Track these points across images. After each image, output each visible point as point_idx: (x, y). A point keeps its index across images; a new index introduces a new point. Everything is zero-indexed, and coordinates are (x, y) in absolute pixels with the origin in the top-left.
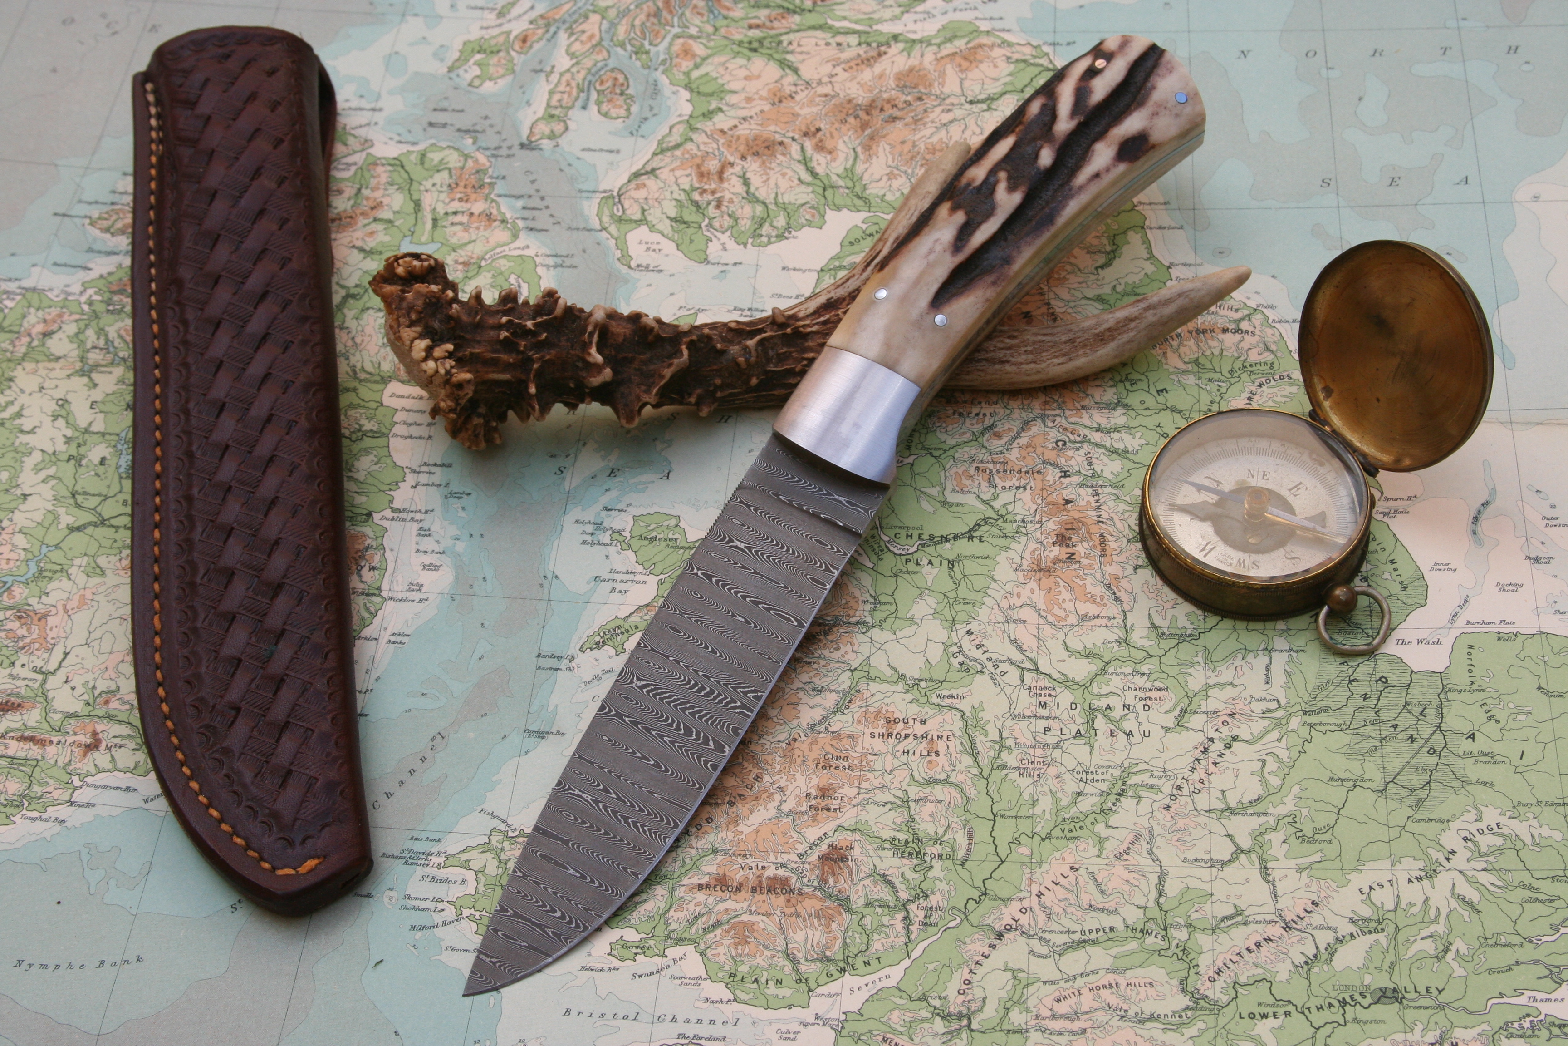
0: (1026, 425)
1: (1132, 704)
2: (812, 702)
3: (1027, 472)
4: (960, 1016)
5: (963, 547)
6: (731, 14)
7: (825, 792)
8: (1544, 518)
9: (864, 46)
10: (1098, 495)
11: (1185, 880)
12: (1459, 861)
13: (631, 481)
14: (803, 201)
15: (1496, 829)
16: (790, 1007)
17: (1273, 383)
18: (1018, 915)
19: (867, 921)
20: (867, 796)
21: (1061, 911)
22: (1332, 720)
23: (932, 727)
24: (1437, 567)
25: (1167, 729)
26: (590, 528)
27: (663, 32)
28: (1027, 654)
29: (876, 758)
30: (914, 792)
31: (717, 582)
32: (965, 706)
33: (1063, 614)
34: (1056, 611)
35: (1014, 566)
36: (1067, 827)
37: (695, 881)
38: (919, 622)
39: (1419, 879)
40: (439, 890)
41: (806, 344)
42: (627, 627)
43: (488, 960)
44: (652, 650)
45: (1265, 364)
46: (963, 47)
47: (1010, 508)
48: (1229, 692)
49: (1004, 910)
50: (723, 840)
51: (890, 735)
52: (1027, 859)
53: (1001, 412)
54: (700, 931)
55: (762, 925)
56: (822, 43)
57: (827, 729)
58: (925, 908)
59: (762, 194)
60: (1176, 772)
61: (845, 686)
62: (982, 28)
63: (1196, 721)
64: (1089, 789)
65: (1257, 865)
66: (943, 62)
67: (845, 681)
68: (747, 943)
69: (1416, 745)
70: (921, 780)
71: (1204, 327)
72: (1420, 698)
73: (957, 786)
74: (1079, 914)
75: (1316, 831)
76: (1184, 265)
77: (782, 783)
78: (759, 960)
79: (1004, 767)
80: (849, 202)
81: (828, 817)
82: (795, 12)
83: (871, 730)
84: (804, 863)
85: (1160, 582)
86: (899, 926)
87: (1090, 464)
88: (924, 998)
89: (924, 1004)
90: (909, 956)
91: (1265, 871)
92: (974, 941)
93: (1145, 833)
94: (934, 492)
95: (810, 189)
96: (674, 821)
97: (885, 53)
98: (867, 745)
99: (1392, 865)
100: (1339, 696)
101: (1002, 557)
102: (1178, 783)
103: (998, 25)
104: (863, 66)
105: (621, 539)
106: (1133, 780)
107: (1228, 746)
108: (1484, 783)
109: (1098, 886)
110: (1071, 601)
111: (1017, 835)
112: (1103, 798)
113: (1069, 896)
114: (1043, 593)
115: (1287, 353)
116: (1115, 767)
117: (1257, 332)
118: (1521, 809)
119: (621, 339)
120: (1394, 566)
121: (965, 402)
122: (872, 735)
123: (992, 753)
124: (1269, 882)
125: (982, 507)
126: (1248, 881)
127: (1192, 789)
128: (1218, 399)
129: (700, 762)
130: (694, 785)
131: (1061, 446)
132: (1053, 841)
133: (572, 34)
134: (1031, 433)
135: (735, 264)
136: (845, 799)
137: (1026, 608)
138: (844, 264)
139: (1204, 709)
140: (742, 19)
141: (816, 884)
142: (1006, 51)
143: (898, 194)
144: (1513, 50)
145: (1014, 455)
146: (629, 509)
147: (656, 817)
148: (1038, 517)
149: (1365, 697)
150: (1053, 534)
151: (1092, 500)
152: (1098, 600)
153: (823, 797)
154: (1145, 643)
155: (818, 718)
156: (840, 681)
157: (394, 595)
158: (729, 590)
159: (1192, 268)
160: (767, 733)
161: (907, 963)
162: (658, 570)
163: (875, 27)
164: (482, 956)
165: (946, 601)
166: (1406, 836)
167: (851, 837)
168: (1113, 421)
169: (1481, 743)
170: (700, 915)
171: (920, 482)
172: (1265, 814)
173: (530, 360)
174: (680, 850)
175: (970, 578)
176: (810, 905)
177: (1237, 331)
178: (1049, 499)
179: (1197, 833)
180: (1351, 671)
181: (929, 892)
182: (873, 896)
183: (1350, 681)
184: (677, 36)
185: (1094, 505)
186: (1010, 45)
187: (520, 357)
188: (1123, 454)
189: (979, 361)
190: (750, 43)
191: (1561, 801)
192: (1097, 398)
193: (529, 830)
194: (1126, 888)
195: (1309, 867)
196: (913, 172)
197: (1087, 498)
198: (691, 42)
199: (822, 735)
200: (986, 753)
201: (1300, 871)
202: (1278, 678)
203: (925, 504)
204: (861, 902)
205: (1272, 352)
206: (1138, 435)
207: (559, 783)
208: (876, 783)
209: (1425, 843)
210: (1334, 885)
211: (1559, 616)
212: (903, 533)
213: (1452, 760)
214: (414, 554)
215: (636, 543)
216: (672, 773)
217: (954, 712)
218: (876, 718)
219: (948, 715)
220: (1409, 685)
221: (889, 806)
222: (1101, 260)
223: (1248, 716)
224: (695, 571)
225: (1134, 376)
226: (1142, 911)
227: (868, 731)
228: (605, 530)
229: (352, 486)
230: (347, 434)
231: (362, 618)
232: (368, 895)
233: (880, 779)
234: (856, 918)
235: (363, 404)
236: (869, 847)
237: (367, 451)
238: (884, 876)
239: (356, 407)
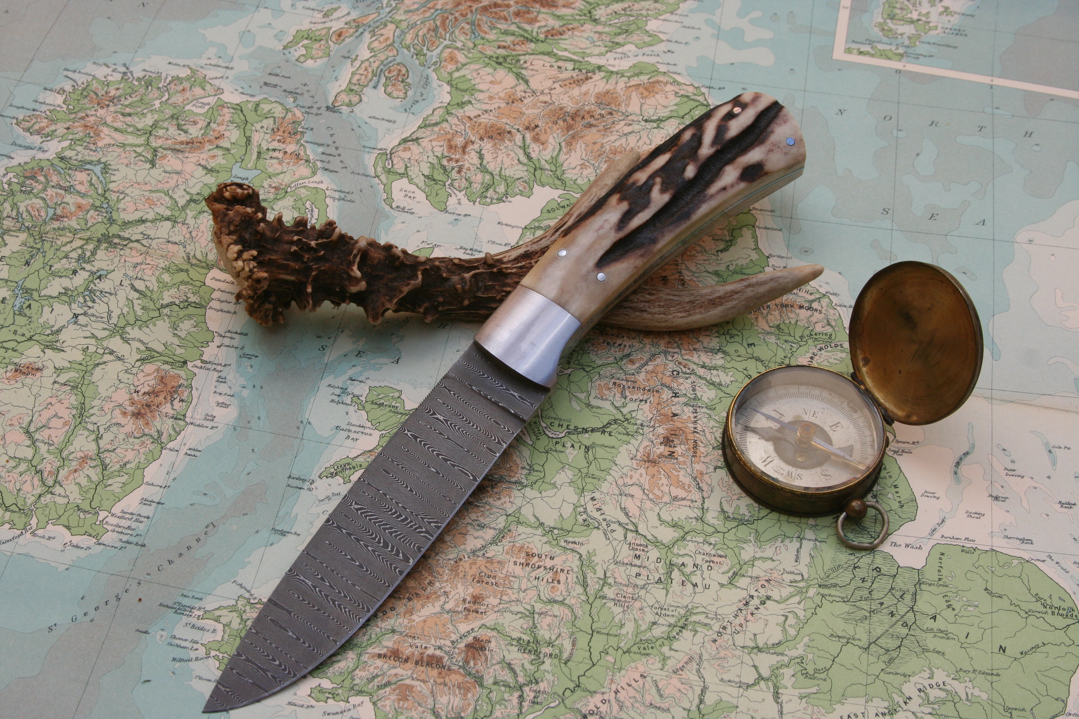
0: (653, 356)
1: (700, 564)
2: (476, 534)
3: (649, 390)
5: (597, 438)
6: (487, 36)
7: (476, 599)
8: (1006, 469)
9: (577, 71)
10: (696, 412)
11: (719, 694)
12: (913, 705)
13: (371, 362)
14: (519, 177)
15: (942, 686)
17: (829, 349)
18: (600, 704)
19: (493, 695)
20: (506, 606)
21: (630, 705)
22: (838, 594)
23: (558, 562)
24: (926, 494)
25: (722, 585)
26: (338, 391)
27: (438, 43)
28: (631, 519)
29: (515, 579)
30: (538, 607)
31: (421, 442)
32: (583, 550)
33: (660, 494)
34: (656, 491)
35: (631, 456)
36: (642, 646)
37: (377, 651)
38: (559, 487)
39: (883, 714)
41: (506, 281)
42: (354, 464)
43: (223, 689)
44: (369, 484)
45: (826, 334)
46: (646, 81)
47: (634, 414)
48: (769, 564)
49: (590, 699)
50: (400, 624)
51: (527, 565)
52: (611, 665)
53: (637, 345)
54: (375, 687)
55: (419, 688)
56: (548, 65)
57: (484, 554)
58: (535, 691)
59: (491, 167)
60: (724, 616)
61: (501, 526)
62: (661, 70)
63: (743, 582)
64: (661, 621)
65: (772, 690)
66: (630, 90)
67: (501, 522)
68: (407, 700)
69: (894, 619)
70: (545, 599)
71: (787, 303)
72: (902, 586)
73: (569, 607)
74: (642, 709)
75: (816, 671)
76: (779, 257)
77: (448, 589)
78: (414, 713)
79: (604, 597)
80: (551, 181)
81: (476, 618)
82: (532, 41)
83: (515, 559)
84: (454, 648)
85: (731, 480)
86: (515, 701)
87: (694, 390)
91: (776, 695)
93: (697, 657)
94: (582, 396)
95: (525, 168)
96: (368, 608)
97: (591, 78)
98: (510, 570)
99: (867, 702)
100: (845, 577)
101: (623, 449)
102: (725, 624)
103: (672, 69)
104: (574, 85)
105: (359, 402)
106: (694, 618)
107: (763, 603)
108: (938, 652)
109: (658, 690)
110: (667, 485)
111: (606, 647)
112: (671, 628)
113: (637, 695)
114: (648, 478)
115: (842, 329)
116: (682, 608)
117: (823, 311)
118: (962, 674)
119: (376, 262)
120: (897, 490)
121: (613, 335)
122: (515, 563)
123: (597, 587)
124: (778, 703)
125: (614, 411)
126: (763, 700)
127: (733, 630)
128: (789, 355)
129: (391, 567)
130: (385, 583)
131: (675, 374)
132: (632, 654)
133: (374, 35)
134: (656, 363)
135: (466, 215)
136: (490, 606)
137: (635, 487)
138: (542, 225)
139: (749, 574)
140: (494, 41)
141: (461, 664)
142: (676, 88)
143: (586, 180)
144: (1028, 134)
145: (642, 377)
146: (368, 381)
147: (355, 603)
148: (652, 423)
149: (863, 580)
150: (661, 437)
151: (692, 416)
152: (686, 487)
153: (475, 602)
154: (715, 522)
155: (479, 546)
156: (498, 521)
158: (428, 448)
159: (784, 259)
160: (442, 552)
162: (382, 426)
163: (586, 59)
164: (220, 686)
165: (580, 474)
166: (879, 683)
167: (490, 633)
168: (714, 362)
169: (940, 624)
170: (377, 676)
171: (574, 388)
172: (782, 654)
173: (310, 269)
174: (369, 627)
175: (599, 460)
176: (455, 678)
177: (809, 308)
178: (662, 411)
179: (733, 661)
180: (856, 560)
181: (539, 680)
182: (500, 678)
183: (855, 568)
184: (447, 47)
185: (692, 419)
186: (678, 84)
187: (304, 265)
188: (718, 386)
189: (626, 308)
190: (497, 58)
191: (990, 672)
192: (705, 344)
193: (265, 600)
194: (678, 694)
195: (808, 696)
196: (599, 166)
197: (688, 414)
198: (456, 52)
199: (480, 559)
200: (593, 586)
201: (801, 698)
202: (805, 558)
203: (574, 404)
204: (491, 681)
205: (832, 326)
206: (730, 374)
207: (290, 570)
208: (513, 597)
209: (891, 689)
210: (823, 711)
211: (1006, 540)
212: (556, 423)
213: (918, 632)
214: (212, 394)
215: (368, 406)
216: (371, 573)
217: (575, 554)
218: (519, 551)
219: (570, 555)
220: (895, 576)
221: (519, 615)
222: (722, 246)
223: (780, 583)
224: (406, 432)
225: (734, 332)
226: (686, 712)
227: (512, 560)
228: (348, 394)
229: (176, 341)
230: (177, 302)
231: (170, 435)
232: (146, 632)
233: (516, 595)
234: (485, 691)
235: (191, 282)
236: (502, 642)
237: (189, 317)
238: (509, 664)
239: (186, 283)
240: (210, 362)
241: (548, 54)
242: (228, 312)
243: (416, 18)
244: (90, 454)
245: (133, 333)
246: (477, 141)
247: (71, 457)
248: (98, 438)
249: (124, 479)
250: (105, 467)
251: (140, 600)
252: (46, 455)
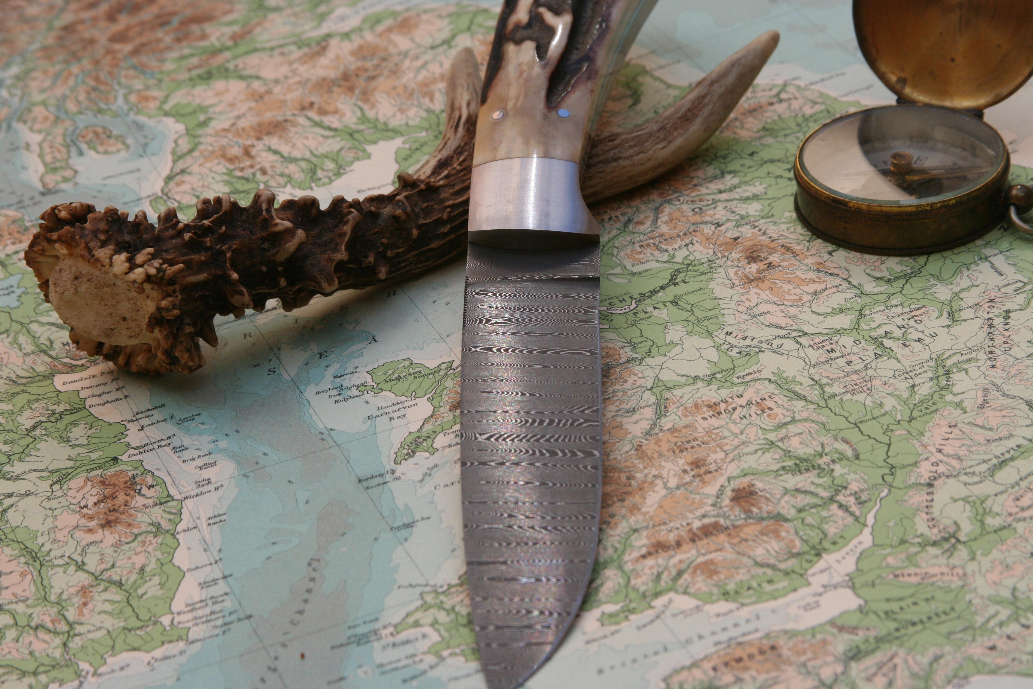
0: (657, 211)
1: (904, 324)
2: (633, 420)
3: (685, 234)
4: (946, 539)
5: (672, 292)
6: (165, 69)
7: (696, 464)
9: (305, 47)
10: (756, 227)
13: (344, 354)
14: (339, 148)
16: (795, 590)
18: (933, 468)
19: (809, 520)
20: (736, 452)
21: (967, 453)
23: (750, 396)
25: (948, 327)
26: (335, 392)
27: (112, 96)
28: (789, 328)
29: (720, 430)
30: (772, 436)
32: (766, 375)
33: (797, 298)
35: (728, 286)
36: (922, 408)
37: (635, 554)
38: (679, 342)
40: (409, 649)
41: (441, 197)
42: (425, 435)
43: (497, 668)
44: (475, 412)
45: (822, 112)
46: (393, 23)
48: (976, 290)
49: (918, 470)
50: (636, 522)
51: (719, 413)
52: (908, 436)
53: (629, 210)
54: (670, 583)
55: (720, 558)
58: (851, 495)
59: (297, 155)
60: (979, 345)
61: (653, 399)
62: (399, 9)
63: (966, 314)
64: (917, 381)
66: (384, 35)
67: (649, 397)
68: (718, 572)
70: (772, 428)
71: (750, 107)
73: (806, 420)
74: (983, 448)
77: (654, 472)
78: (738, 578)
79: (835, 396)
80: (380, 137)
81: (715, 476)
82: (222, 51)
83: (700, 416)
84: (721, 508)
85: (858, 255)
86: (840, 513)
87: (733, 212)
88: (903, 542)
89: (907, 545)
90: (865, 525)
92: (911, 497)
93: (990, 386)
94: (618, 270)
95: (338, 139)
97: (328, 46)
98: (705, 426)
101: (712, 285)
102: (988, 350)
103: (410, 4)
104: (316, 58)
105: (369, 388)
106: (949, 362)
107: (1007, 317)
109: (983, 427)
110: (795, 288)
111: (885, 427)
112: (935, 381)
113: (965, 442)
114: (768, 292)
116: (927, 362)
117: (798, 96)
122: (704, 419)
123: (816, 392)
125: (667, 265)
127: (1002, 350)
129: (579, 469)
130: (586, 485)
131: (698, 211)
132: (919, 419)
133: (26, 122)
134: (666, 213)
136: (718, 461)
137: (761, 305)
139: (965, 306)
140: (177, 68)
142: (433, 14)
143: (418, 119)
145: (664, 229)
146: (358, 370)
150: (742, 259)
151: (755, 231)
152: (817, 280)
153: (698, 467)
154: (879, 289)
155: (648, 427)
156: (645, 399)
157: (188, 494)
160: (611, 451)
161: (867, 531)
162: (421, 391)
164: (490, 667)
165: (690, 324)
167: (745, 480)
168: (728, 184)
170: (660, 573)
173: (221, 253)
175: (698, 304)
176: (750, 530)
177: (781, 101)
178: (718, 242)
181: (845, 484)
182: (800, 505)
185: (758, 233)
188: (755, 197)
190: (199, 76)
192: (703, 176)
194: (1007, 420)
197: (749, 232)
199: (660, 435)
200: (811, 394)
202: (1007, 269)
203: (617, 280)
204: (793, 512)
207: (465, 526)
208: (735, 443)
212: (615, 301)
214: (182, 464)
215: (385, 386)
216: (561, 485)
217: (761, 382)
218: (697, 408)
219: (757, 385)
221: (760, 453)
222: (630, 102)
223: (1006, 296)
224: (473, 349)
225: (722, 153)
227: (698, 418)
228: (349, 388)
229: (78, 450)
230: (45, 419)
231: (170, 520)
232: (342, 679)
233: (736, 440)
234: (798, 523)
235: (40, 397)
236: (767, 479)
237: (74, 424)
238: (797, 490)
239: (37, 400)
240: (146, 445)
241: (256, 50)
242: (117, 400)
243: (59, 91)
244: (86, 583)
245: (18, 468)
246: (256, 142)
247: (64, 596)
248: (80, 567)
249: (156, 580)
250: (120, 584)
251: (303, 656)
252: (29, 611)
